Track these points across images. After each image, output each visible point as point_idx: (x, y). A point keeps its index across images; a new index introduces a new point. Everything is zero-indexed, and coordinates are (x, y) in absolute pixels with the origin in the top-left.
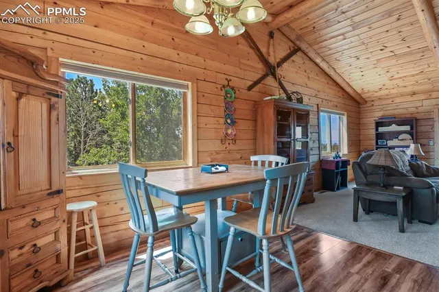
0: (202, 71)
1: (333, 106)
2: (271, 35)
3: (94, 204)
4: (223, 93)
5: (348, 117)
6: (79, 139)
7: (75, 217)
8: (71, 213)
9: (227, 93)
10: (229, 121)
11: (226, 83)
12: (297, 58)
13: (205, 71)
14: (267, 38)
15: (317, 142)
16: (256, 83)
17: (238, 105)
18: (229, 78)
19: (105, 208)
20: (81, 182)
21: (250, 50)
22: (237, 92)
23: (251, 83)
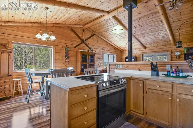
0: (57, 43)
1: (110, 52)
2: (84, 31)
3: (21, 79)
4: (64, 49)
5: (116, 55)
6: (22, 61)
7: (15, 82)
8: (14, 81)
9: (66, 49)
10: (66, 57)
11: (66, 46)
12: (94, 37)
13: (58, 43)
14: (82, 32)
15: (102, 64)
16: (77, 46)
17: (70, 52)
18: (67, 44)
19: (24, 81)
20: (17, 74)
21: (75, 36)
22: (70, 49)
23: (75, 46)
